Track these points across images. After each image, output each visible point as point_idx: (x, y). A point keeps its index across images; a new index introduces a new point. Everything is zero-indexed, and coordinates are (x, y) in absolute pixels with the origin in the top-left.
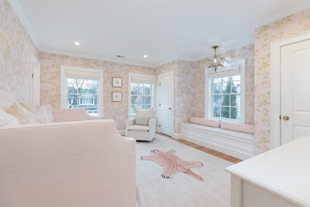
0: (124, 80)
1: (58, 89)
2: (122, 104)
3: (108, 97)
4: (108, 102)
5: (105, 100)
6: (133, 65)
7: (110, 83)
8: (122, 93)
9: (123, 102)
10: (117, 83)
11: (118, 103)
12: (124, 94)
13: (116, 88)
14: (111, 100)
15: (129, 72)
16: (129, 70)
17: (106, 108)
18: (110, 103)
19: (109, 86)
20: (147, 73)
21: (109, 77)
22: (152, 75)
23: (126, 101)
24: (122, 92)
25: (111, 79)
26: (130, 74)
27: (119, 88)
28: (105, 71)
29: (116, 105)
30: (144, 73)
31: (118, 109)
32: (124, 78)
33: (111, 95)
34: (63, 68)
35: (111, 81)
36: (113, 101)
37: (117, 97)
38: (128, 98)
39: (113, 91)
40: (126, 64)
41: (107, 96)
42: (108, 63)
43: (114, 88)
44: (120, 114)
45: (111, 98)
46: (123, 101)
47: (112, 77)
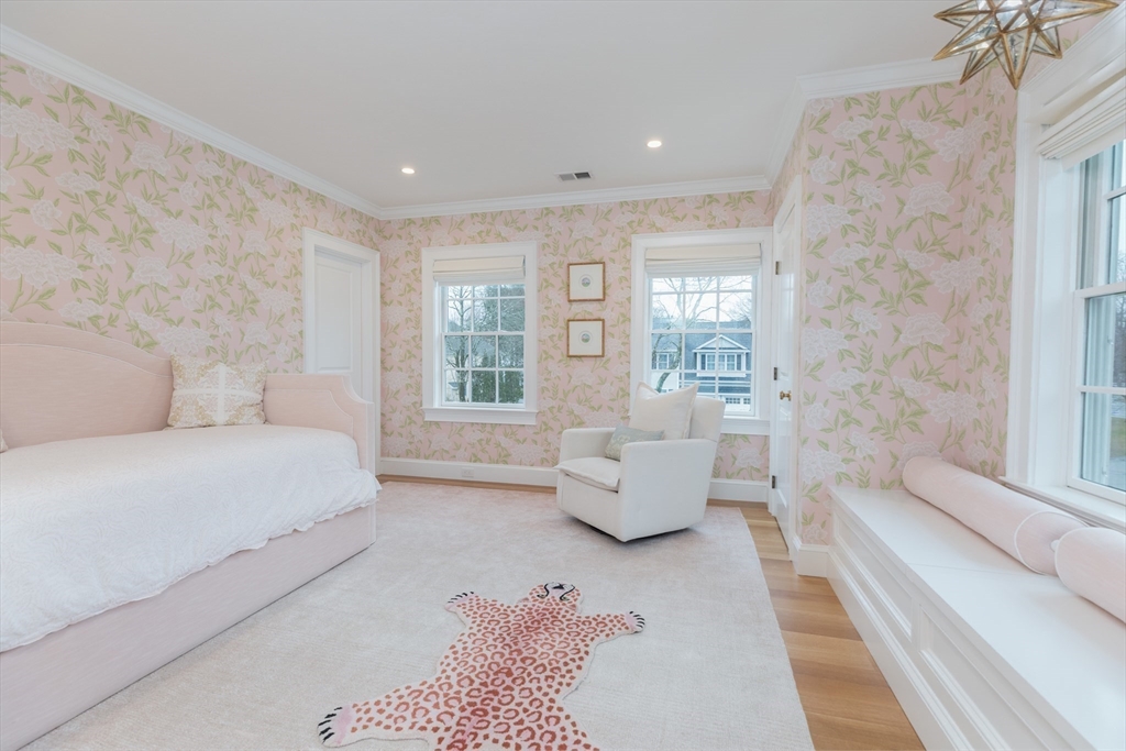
0: (614, 271)
1: (416, 321)
2: (606, 368)
3: (556, 339)
4: (552, 357)
5: (545, 352)
6: (656, 200)
7: (560, 289)
8: (607, 324)
9: (609, 360)
10: (586, 283)
11: (589, 363)
12: (613, 326)
13: (584, 305)
14: (565, 353)
15: (634, 232)
16: (635, 225)
17: (546, 380)
18: (560, 361)
19: (558, 297)
20: (725, 225)
21: (556, 266)
22: (753, 226)
23: (621, 354)
24: (603, 321)
25: (562, 272)
26: (642, 243)
27: (595, 304)
28: (544, 246)
29: (583, 371)
30: (710, 226)
31: (590, 387)
32: (614, 261)
33: (565, 332)
34: (428, 255)
35: (564, 277)
36: (571, 354)
37: (586, 340)
38: (628, 343)
39: (571, 316)
40: (622, 204)
41: (551, 337)
42: (553, 213)
43: (575, 305)
44: (600, 408)
45: (562, 344)
46: (609, 354)
47: (566, 262)
